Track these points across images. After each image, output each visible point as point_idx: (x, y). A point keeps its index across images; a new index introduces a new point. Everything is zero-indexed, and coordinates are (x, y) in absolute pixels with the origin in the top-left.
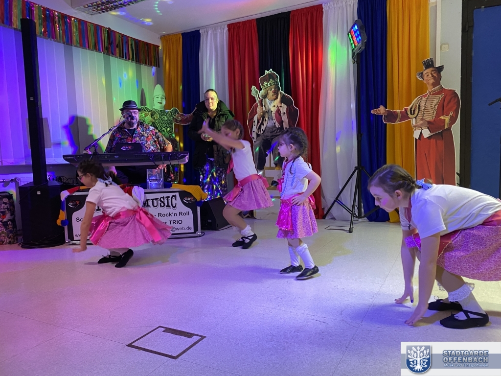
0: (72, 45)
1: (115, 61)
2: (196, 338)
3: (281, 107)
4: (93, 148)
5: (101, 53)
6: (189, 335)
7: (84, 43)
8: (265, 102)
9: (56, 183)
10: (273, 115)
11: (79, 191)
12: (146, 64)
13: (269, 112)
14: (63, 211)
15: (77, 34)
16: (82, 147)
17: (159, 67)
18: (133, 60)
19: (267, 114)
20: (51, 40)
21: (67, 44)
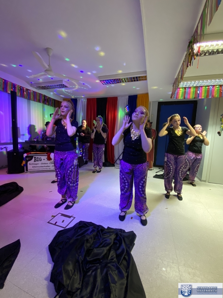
1: (46, 107)
2: (72, 218)
4: (37, 139)
5: (41, 103)
6: (70, 217)
7: (35, 99)
9: (22, 150)
11: (31, 154)
14: (24, 161)
15: (33, 96)
16: (33, 138)
18: (53, 106)
20: (22, 98)
21: (29, 99)
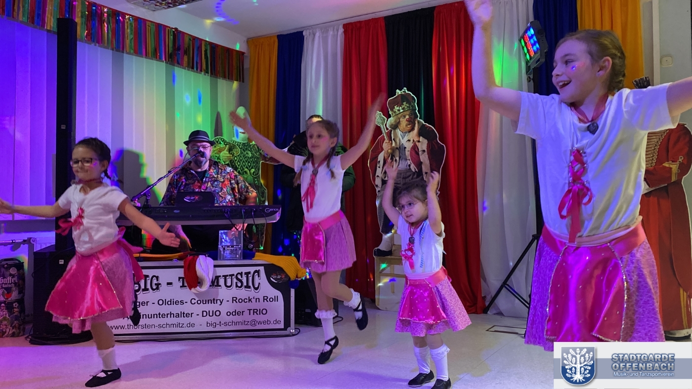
0: (123, 52)
1: (182, 74)
3: (419, 141)
4: (143, 198)
5: (163, 62)
7: (140, 50)
8: (396, 135)
10: (408, 153)
12: (224, 77)
13: (401, 149)
15: (132, 36)
17: (243, 82)
18: (207, 72)
19: (398, 151)
20: (95, 45)
21: (117, 51)
